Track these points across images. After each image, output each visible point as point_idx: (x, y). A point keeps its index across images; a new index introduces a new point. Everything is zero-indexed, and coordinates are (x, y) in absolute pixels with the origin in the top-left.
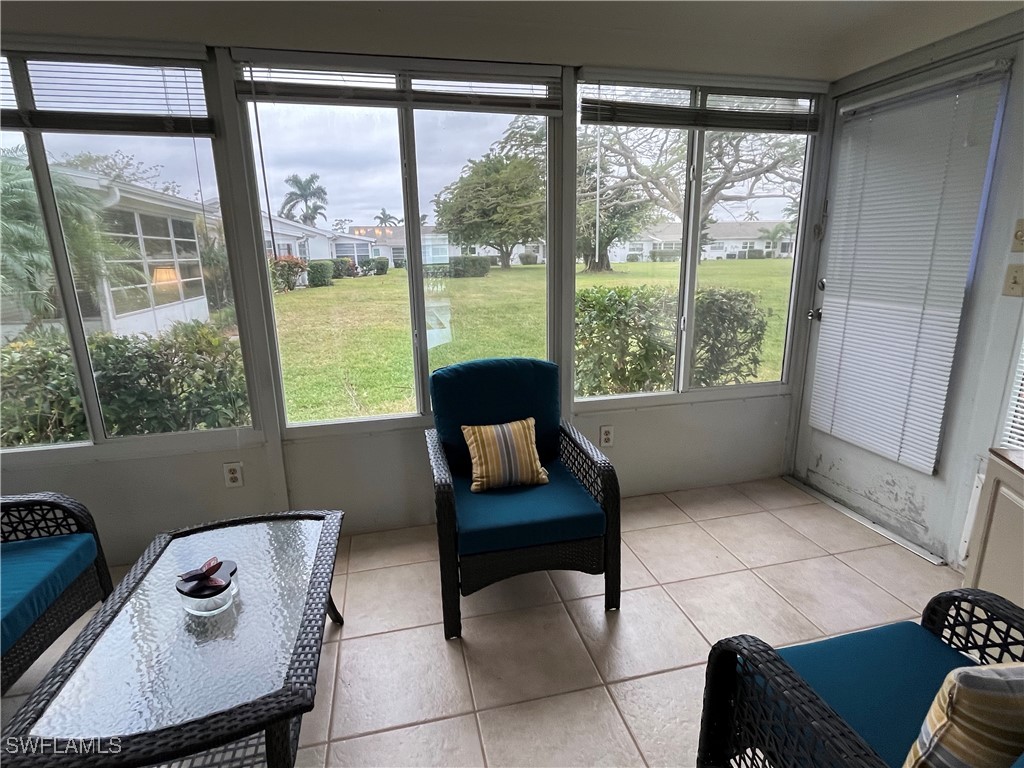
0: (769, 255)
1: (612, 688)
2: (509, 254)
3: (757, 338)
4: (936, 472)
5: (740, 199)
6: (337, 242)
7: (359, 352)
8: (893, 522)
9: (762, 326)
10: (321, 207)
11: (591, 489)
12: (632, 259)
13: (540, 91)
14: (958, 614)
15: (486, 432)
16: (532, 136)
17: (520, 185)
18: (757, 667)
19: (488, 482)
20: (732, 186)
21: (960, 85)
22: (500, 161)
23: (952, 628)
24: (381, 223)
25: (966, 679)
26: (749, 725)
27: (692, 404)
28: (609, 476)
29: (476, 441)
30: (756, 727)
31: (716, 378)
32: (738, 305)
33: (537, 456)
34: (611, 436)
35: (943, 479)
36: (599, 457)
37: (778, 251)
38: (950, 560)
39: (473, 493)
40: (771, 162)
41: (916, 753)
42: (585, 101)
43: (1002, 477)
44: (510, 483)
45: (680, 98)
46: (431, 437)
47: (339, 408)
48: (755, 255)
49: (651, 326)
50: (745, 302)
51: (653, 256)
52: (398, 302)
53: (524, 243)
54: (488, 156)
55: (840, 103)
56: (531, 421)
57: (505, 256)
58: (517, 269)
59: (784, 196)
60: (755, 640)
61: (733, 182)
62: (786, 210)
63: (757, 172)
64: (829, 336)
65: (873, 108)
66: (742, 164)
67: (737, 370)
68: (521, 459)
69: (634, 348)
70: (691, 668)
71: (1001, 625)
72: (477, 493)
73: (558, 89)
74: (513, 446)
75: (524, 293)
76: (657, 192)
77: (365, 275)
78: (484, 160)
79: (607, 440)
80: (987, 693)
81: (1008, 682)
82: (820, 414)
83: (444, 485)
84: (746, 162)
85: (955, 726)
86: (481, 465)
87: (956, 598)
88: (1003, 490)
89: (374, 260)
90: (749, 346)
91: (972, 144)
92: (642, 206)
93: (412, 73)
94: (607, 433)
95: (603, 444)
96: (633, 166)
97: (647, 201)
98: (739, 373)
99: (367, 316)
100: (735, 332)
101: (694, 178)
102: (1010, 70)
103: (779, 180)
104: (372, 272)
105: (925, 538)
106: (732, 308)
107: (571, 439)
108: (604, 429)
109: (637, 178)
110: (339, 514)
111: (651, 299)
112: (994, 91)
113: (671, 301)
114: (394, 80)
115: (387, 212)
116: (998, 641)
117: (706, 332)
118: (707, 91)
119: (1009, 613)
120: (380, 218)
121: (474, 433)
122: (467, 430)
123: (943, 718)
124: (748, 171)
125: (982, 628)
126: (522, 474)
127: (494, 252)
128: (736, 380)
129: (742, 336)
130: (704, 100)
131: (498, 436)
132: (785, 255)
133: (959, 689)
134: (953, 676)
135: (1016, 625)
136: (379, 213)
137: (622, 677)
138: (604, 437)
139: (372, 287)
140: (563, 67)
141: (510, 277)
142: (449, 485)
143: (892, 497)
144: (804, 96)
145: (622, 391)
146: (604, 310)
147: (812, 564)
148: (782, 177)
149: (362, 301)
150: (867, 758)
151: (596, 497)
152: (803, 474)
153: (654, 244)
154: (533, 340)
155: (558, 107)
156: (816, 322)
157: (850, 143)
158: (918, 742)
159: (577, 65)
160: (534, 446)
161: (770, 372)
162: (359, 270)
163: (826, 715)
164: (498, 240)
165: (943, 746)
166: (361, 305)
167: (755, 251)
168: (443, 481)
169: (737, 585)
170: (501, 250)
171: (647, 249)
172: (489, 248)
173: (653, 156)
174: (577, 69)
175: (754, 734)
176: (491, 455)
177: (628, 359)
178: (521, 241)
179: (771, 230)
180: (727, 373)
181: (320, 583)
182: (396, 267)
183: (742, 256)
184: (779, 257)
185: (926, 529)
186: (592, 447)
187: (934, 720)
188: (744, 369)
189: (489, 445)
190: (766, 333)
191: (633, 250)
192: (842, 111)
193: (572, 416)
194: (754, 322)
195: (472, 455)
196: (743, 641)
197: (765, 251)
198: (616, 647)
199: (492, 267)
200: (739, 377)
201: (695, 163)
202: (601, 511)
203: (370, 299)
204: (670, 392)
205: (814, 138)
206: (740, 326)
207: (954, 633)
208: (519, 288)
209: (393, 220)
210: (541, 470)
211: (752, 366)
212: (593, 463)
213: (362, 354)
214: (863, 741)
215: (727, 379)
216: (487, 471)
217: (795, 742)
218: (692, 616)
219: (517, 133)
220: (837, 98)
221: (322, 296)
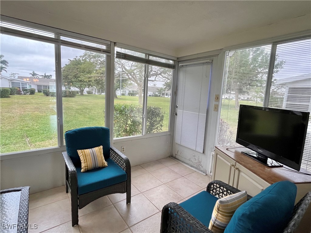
0: (159, 96)
1: (131, 228)
2: (83, 91)
3: (162, 120)
4: (203, 152)
5: (153, 81)
6: (12, 82)
7: (24, 123)
8: (195, 166)
9: (163, 116)
10: (5, 68)
11: (122, 167)
12: (123, 95)
13: (104, 47)
14: (214, 187)
15: (86, 152)
16: (93, 56)
17: (88, 70)
18: (176, 210)
19: (87, 169)
20: (151, 77)
21: (203, 63)
22: (80, 61)
23: (213, 190)
24: (32, 76)
25: (221, 202)
26: (173, 228)
27: (147, 138)
28: (127, 162)
29: (83, 155)
30: (175, 228)
31: (152, 131)
32: (157, 111)
33: (104, 158)
34: (124, 149)
35: (205, 154)
36: (124, 156)
37: (161, 95)
38: (207, 174)
39: (82, 172)
40: (160, 72)
41: (211, 223)
42: (117, 52)
43: (218, 153)
44: (95, 167)
45: (143, 56)
46: (65, 155)
47: (17, 145)
48: (156, 96)
49: (134, 116)
50: (159, 110)
51: (129, 94)
52: (40, 105)
53: (88, 87)
54: (75, 59)
55: (179, 63)
56: (101, 147)
57: (82, 91)
58: (86, 95)
59: (163, 81)
60: (174, 203)
61: (151, 76)
62: (163, 85)
63: (156, 75)
64: (179, 119)
65: (186, 65)
66: (153, 72)
67: (157, 128)
68: (99, 159)
69: (129, 122)
70: (153, 216)
71: (222, 188)
72: (83, 172)
73: (109, 48)
74: (96, 155)
75: (89, 104)
76: (130, 77)
77: (25, 94)
78: (74, 60)
79: (123, 151)
80: (224, 204)
81: (227, 201)
82: (177, 140)
83: (73, 171)
84: (154, 71)
85: (219, 214)
86: (85, 163)
87: (213, 183)
88: (218, 155)
89: (29, 89)
90: (160, 121)
91: (206, 77)
92: (126, 80)
93: (61, 34)
94: (123, 148)
95: (122, 152)
96: (124, 69)
97: (128, 79)
98: (158, 129)
99: (27, 110)
100: (156, 118)
101: (146, 77)
102: (212, 62)
103: (162, 77)
104: (28, 93)
105: (202, 169)
106: (156, 112)
107: (114, 151)
108: (122, 147)
109: (125, 72)
110: (28, 188)
111: (134, 109)
112: (210, 66)
113: (140, 109)
114: (54, 35)
115: (35, 73)
116: (222, 192)
117: (149, 118)
118: (149, 55)
119: (223, 184)
120: (32, 74)
121: (82, 152)
122: (79, 152)
123: (216, 213)
124: (154, 74)
125: (218, 189)
126: (99, 164)
127: (77, 90)
128: (157, 131)
129: (158, 119)
130: (148, 57)
131: (91, 153)
132: (163, 96)
133: (219, 205)
134: (218, 202)
135: (225, 187)
136: (32, 72)
137: (134, 224)
138: (122, 150)
139: (29, 99)
140: (111, 42)
141: (84, 98)
142: (75, 171)
143: (195, 159)
144: (171, 60)
145: (126, 136)
146: (121, 111)
147: (179, 179)
148: (163, 76)
149: (24, 104)
150: (203, 227)
151: (123, 169)
152: (174, 156)
153: (129, 91)
154: (93, 119)
155: (109, 53)
156: (176, 116)
157: (182, 73)
158: (211, 220)
159: (115, 42)
160: (103, 155)
161: (165, 128)
162: (22, 92)
163: (193, 219)
164: (79, 86)
165: (217, 219)
166: (24, 105)
167: (156, 95)
168: (73, 170)
169: (161, 189)
170: (80, 89)
171: (127, 92)
172: (76, 88)
173: (130, 67)
174: (115, 43)
175: (174, 230)
176: (88, 159)
177: (127, 125)
178: (87, 87)
179: (160, 89)
180: (155, 129)
181: (23, 216)
182: (38, 92)
183: (153, 96)
184: (162, 97)
185: (202, 167)
186: (121, 153)
187: (214, 214)
188: (159, 128)
189: (87, 156)
190: (164, 118)
191: (123, 92)
192: (180, 65)
193: (113, 144)
194: (161, 115)
195: (81, 160)
196: (171, 204)
197: (158, 95)
198: (130, 214)
199: (77, 94)
200: (157, 130)
201: (146, 73)
202: (126, 173)
203: (28, 103)
204: (141, 135)
205: (174, 70)
206: (157, 116)
207: (213, 192)
208: (87, 102)
209: (37, 75)
210: (105, 162)
211: (161, 127)
212: (122, 158)
213: (25, 124)
214: (201, 223)
215: (155, 131)
216: (87, 165)
217: (185, 228)
218: (151, 200)
219: (88, 54)
220: (179, 62)
221: (5, 102)
